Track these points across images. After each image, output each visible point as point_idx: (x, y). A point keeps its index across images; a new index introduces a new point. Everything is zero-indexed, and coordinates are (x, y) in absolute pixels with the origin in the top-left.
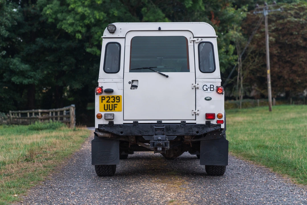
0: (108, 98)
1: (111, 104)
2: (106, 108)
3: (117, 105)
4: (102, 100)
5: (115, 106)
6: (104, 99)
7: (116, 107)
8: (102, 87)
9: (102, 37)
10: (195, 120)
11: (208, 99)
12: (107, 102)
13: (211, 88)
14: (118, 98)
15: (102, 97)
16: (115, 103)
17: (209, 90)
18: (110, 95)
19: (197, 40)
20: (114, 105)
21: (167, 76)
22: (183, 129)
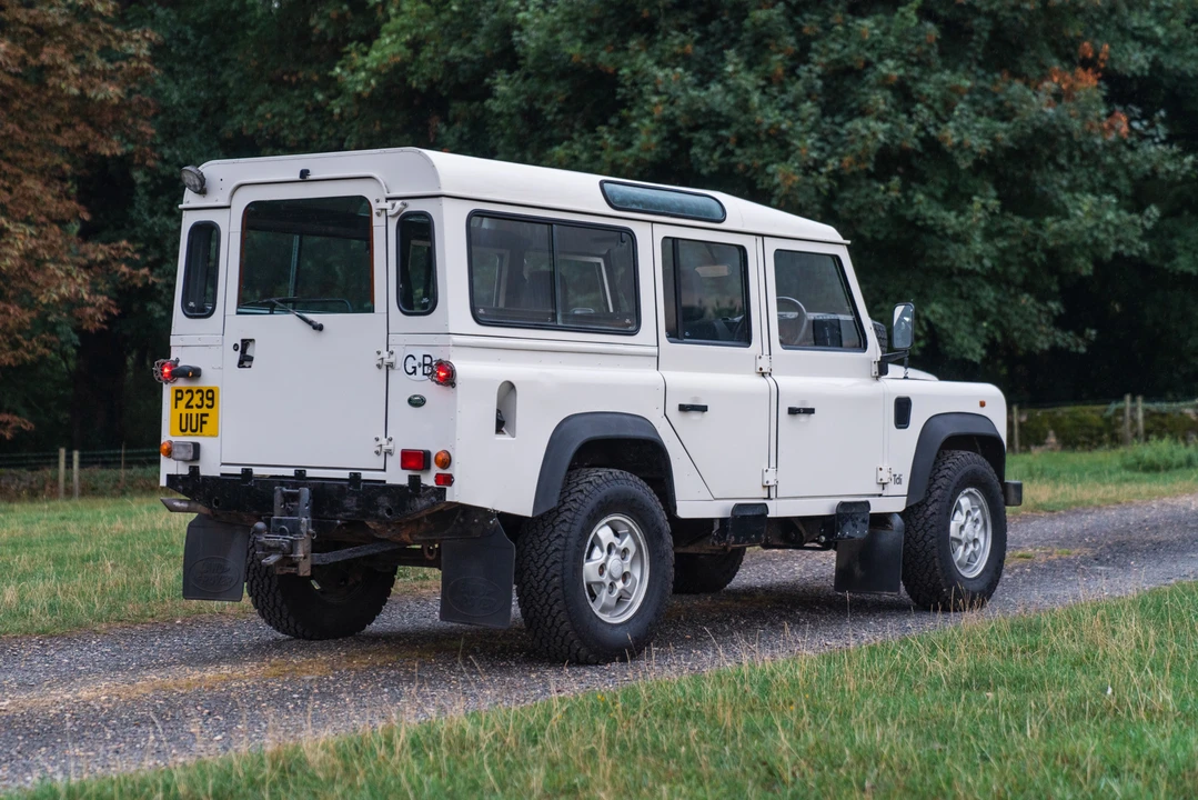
0: (189, 396)
1: (195, 411)
2: (184, 428)
3: (207, 415)
4: (177, 399)
5: (204, 419)
6: (181, 399)
7: (205, 423)
8: (177, 360)
9: (180, 206)
10: (384, 470)
11: (417, 402)
12: (188, 406)
13: (424, 365)
14: (210, 395)
15: (177, 391)
16: (205, 410)
17: (419, 370)
18: (195, 386)
19: (393, 205)
20: (203, 415)
21: (319, 328)
22: (355, 499)
